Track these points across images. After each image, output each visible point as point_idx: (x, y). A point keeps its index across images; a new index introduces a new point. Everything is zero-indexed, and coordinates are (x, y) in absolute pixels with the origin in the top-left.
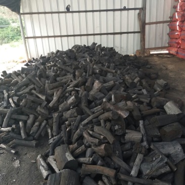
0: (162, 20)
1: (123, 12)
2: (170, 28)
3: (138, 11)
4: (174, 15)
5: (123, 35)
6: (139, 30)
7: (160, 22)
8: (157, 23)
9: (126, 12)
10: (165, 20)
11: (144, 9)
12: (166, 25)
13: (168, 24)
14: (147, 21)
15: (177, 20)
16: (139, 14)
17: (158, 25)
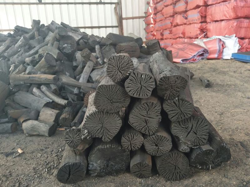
0: (137, 15)
1: (99, 5)
2: (146, 24)
3: (114, 6)
4: (148, 9)
5: (101, 29)
6: (117, 25)
7: (136, 18)
8: (133, 18)
9: (102, 5)
10: (141, 15)
11: (120, 3)
12: (142, 20)
13: (144, 19)
14: (124, 16)
15: (151, 14)
16: (115, 8)
17: (135, 20)
